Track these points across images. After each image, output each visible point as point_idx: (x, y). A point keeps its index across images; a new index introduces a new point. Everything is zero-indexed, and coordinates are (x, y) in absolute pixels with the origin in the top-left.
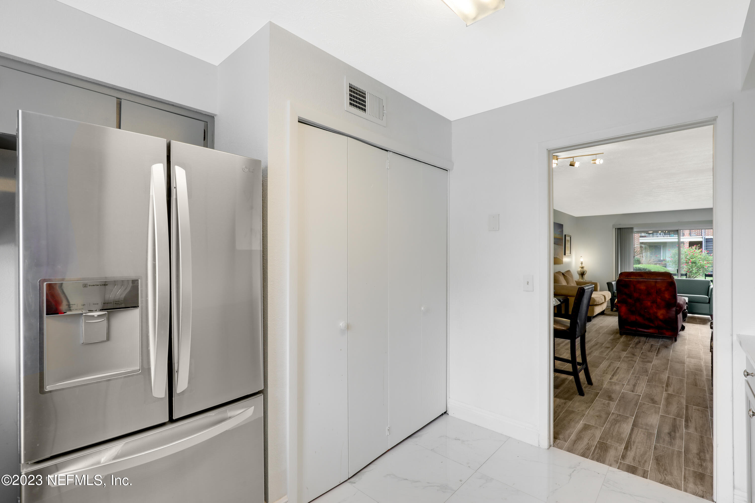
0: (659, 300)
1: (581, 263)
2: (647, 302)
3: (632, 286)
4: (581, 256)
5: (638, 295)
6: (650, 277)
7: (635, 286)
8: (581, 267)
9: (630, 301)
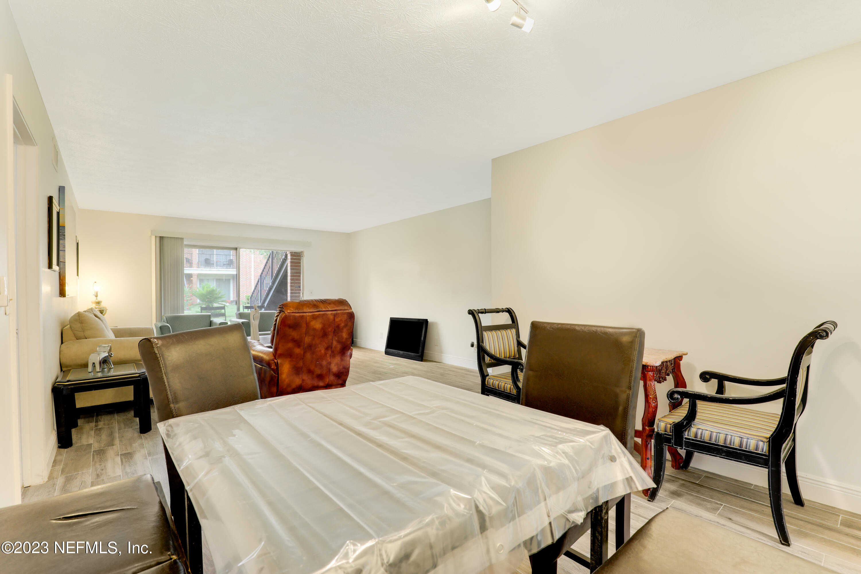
0: (335, 343)
1: (94, 295)
2: (321, 349)
3: (304, 326)
4: (95, 282)
5: (310, 340)
6: (328, 308)
7: (308, 325)
8: (96, 302)
9: (298, 351)
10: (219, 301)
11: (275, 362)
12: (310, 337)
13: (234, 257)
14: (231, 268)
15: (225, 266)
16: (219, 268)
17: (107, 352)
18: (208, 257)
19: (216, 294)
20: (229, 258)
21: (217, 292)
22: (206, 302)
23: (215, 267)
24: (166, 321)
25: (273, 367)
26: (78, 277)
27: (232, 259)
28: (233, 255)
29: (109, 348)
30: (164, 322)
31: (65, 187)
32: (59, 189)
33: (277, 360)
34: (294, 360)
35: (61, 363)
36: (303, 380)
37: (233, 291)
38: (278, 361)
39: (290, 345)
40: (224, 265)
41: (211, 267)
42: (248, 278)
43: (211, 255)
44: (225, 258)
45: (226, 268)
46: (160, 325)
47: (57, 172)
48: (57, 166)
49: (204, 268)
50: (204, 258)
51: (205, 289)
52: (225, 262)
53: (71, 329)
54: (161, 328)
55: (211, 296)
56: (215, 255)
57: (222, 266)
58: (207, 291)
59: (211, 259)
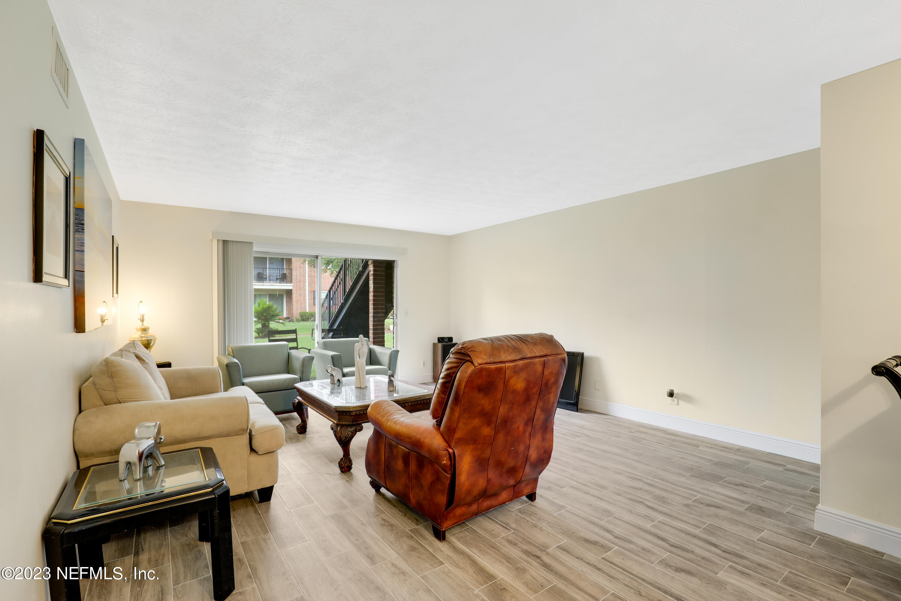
1: (140, 320)
2: (519, 424)
3: (501, 386)
4: (141, 302)
5: (506, 410)
6: (535, 352)
7: (506, 383)
8: (142, 329)
9: (486, 431)
10: (276, 319)
11: (449, 453)
12: (506, 406)
13: (287, 271)
14: (284, 283)
15: (279, 280)
16: (272, 283)
17: (153, 439)
18: (261, 271)
19: (273, 311)
20: (282, 272)
21: (273, 309)
22: (262, 320)
23: (268, 282)
24: (232, 354)
25: (445, 462)
26: (117, 295)
27: (285, 273)
28: (286, 269)
29: (156, 430)
30: (230, 355)
31: (85, 141)
32: (75, 144)
33: (453, 449)
34: (479, 446)
35: (76, 450)
36: (489, 481)
37: (286, 307)
38: (455, 451)
39: (477, 422)
40: (277, 279)
41: (264, 282)
42: (302, 293)
43: (264, 269)
44: (279, 272)
45: (280, 283)
46: (226, 361)
47: (67, 107)
48: (67, 96)
49: (256, 282)
50: (257, 272)
51: (261, 306)
52: (279, 276)
53: (95, 387)
54: (227, 365)
55: (267, 314)
56: (268, 269)
57: (275, 280)
58: (263, 308)
59: (264, 274)
